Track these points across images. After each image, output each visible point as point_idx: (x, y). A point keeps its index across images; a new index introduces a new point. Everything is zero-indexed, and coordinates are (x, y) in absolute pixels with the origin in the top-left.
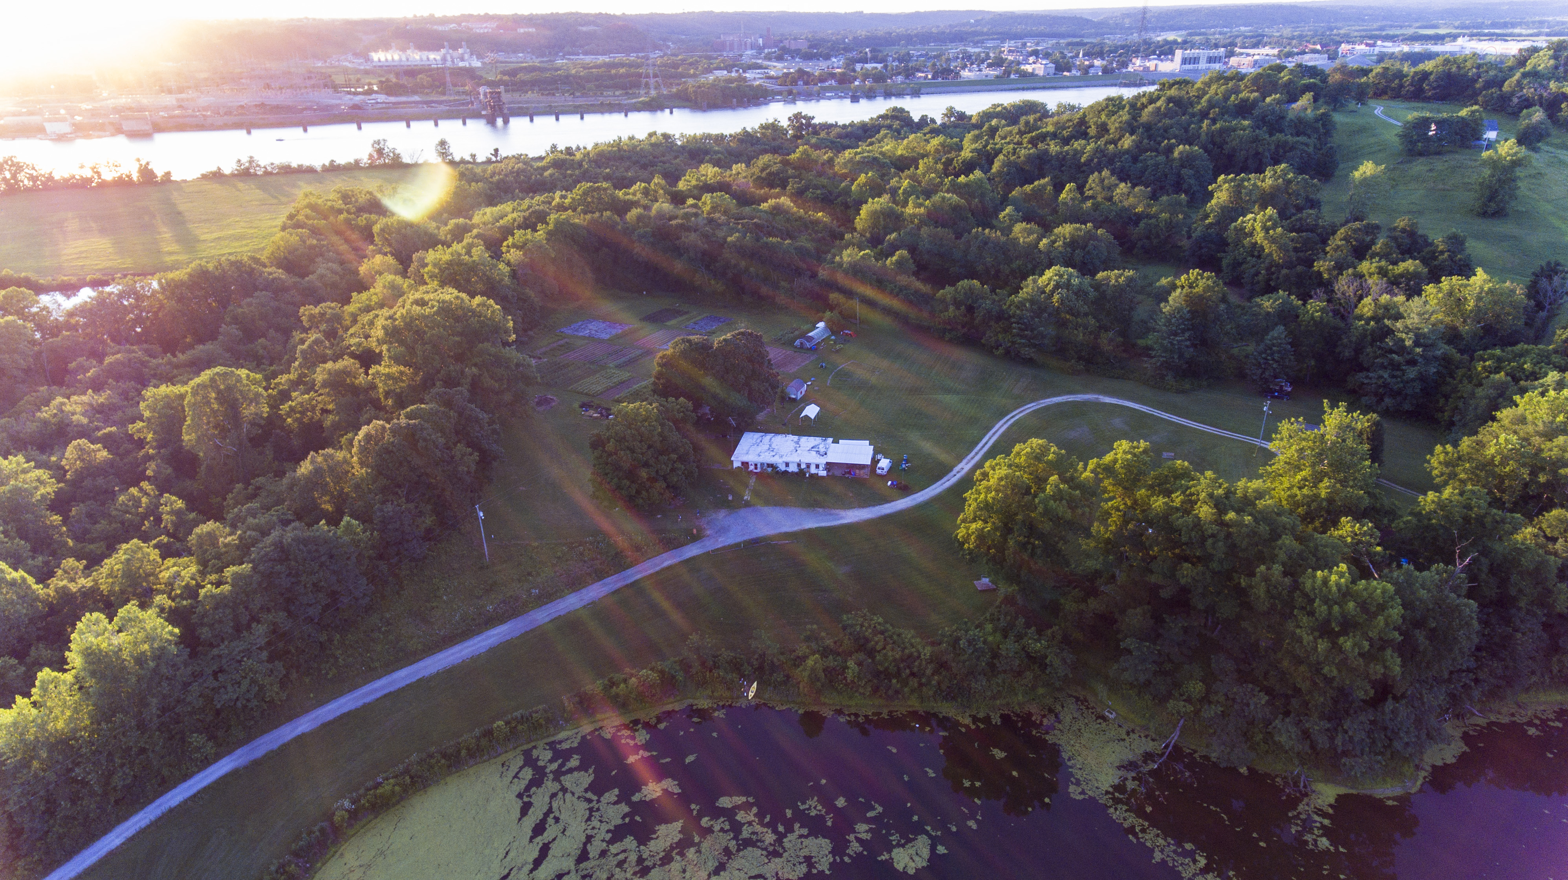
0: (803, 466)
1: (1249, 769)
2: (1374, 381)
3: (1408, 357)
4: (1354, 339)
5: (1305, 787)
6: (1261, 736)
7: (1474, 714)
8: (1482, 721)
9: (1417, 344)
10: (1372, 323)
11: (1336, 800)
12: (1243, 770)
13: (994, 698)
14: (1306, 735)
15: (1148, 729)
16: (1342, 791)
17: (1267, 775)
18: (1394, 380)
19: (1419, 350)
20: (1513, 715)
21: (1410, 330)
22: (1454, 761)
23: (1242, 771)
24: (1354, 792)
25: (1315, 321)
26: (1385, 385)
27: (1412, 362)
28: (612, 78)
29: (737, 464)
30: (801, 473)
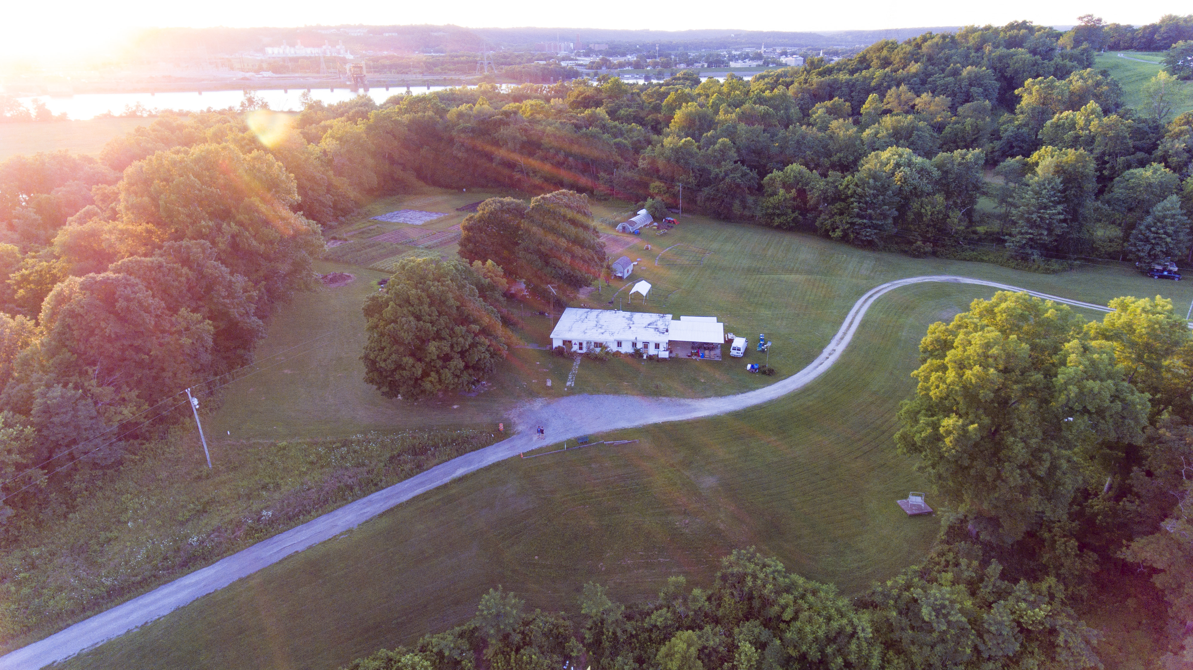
0: (640, 346)
28: (454, 63)
29: (557, 343)
30: (637, 354)
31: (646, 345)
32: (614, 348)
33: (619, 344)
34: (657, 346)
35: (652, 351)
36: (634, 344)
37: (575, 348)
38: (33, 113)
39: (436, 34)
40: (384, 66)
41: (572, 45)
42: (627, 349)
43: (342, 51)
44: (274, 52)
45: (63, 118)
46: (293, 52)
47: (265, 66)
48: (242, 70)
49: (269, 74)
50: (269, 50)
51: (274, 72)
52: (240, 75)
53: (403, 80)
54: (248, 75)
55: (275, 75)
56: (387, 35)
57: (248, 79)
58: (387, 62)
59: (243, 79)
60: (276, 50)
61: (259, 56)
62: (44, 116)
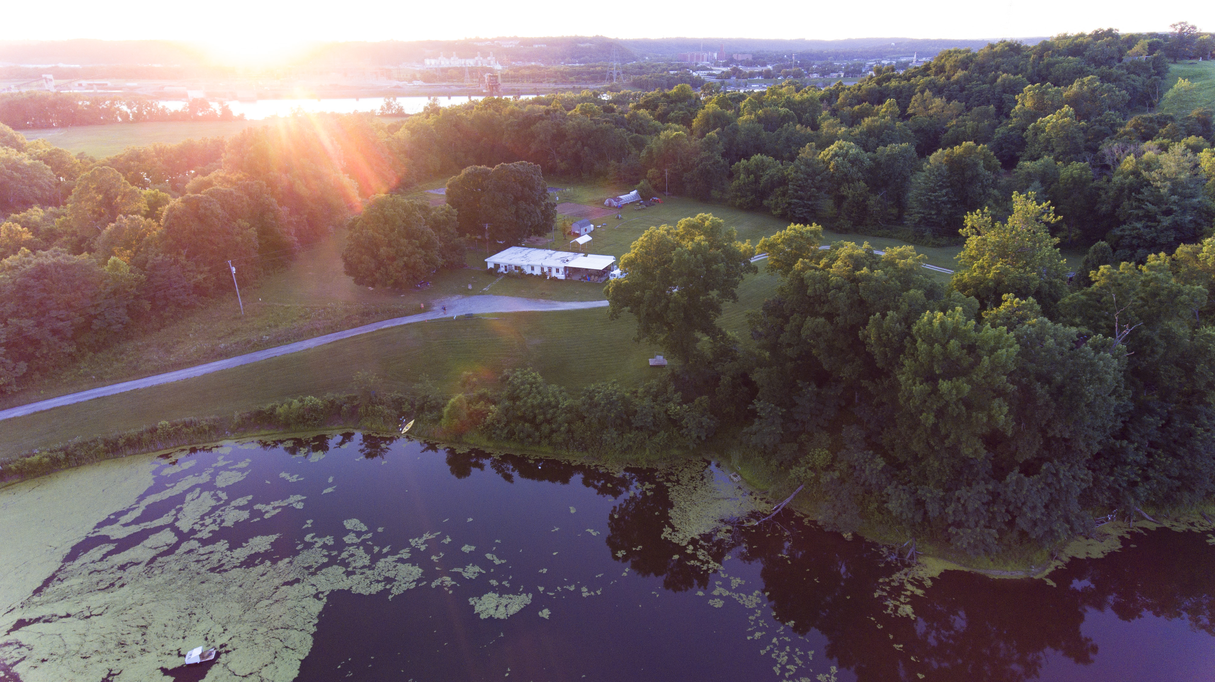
0: (546, 270)
1: (854, 534)
2: (1127, 232)
3: (1164, 207)
4: (1111, 194)
5: (912, 558)
6: (876, 505)
7: (1143, 518)
8: (1152, 526)
9: (1173, 191)
10: (1131, 177)
11: (941, 575)
12: (848, 536)
13: (624, 451)
14: (920, 503)
15: (766, 493)
16: (952, 566)
17: (874, 544)
18: (1147, 230)
19: (1175, 198)
20: (1192, 524)
21: (1166, 179)
22: (1101, 556)
23: (845, 536)
24: (966, 569)
25: (1074, 178)
26: (1139, 237)
27: (1168, 212)
28: (589, 73)
29: (490, 266)
30: (544, 275)
31: (550, 269)
32: (528, 271)
33: (533, 269)
34: (557, 270)
35: (554, 274)
36: (542, 269)
37: (502, 269)
38: (219, 113)
39: (582, 45)
40: (523, 76)
41: (715, 55)
42: (537, 272)
43: (492, 62)
44: (431, 63)
45: (241, 118)
46: (448, 63)
47: (418, 76)
48: (399, 80)
49: (420, 83)
50: (427, 62)
51: (425, 82)
52: (395, 83)
53: (536, 89)
54: (401, 84)
55: (425, 84)
56: (536, 46)
57: (399, 87)
58: (527, 72)
59: (395, 87)
60: (433, 61)
61: (418, 67)
62: (227, 115)
